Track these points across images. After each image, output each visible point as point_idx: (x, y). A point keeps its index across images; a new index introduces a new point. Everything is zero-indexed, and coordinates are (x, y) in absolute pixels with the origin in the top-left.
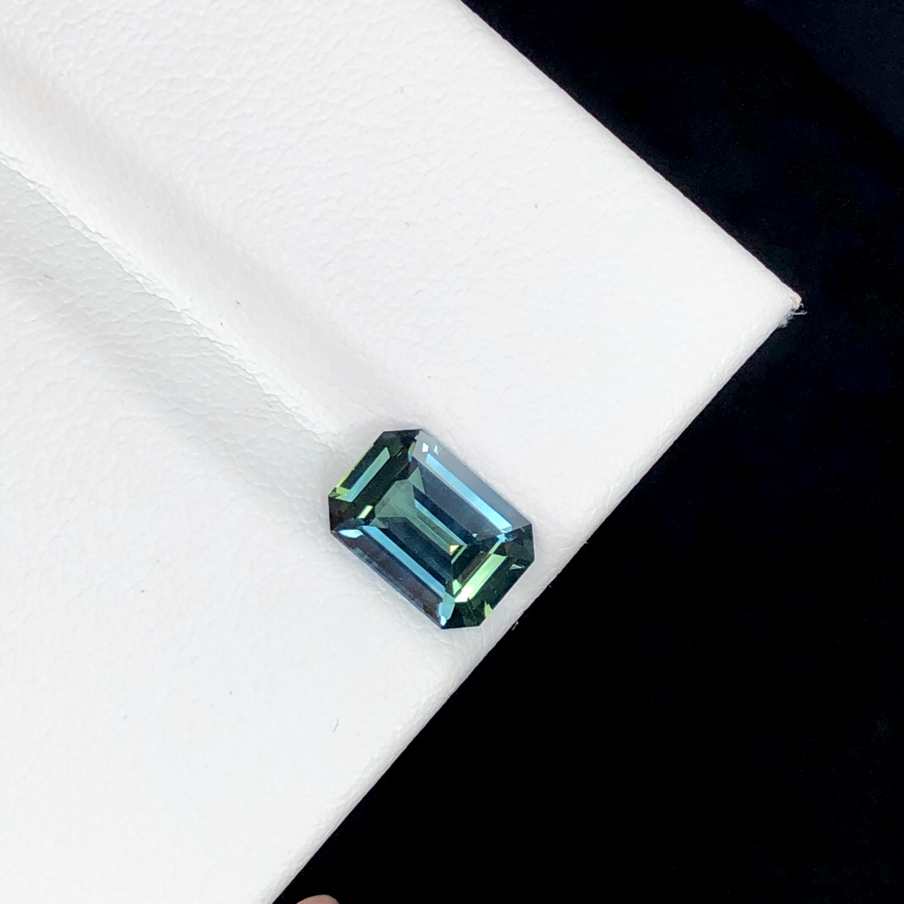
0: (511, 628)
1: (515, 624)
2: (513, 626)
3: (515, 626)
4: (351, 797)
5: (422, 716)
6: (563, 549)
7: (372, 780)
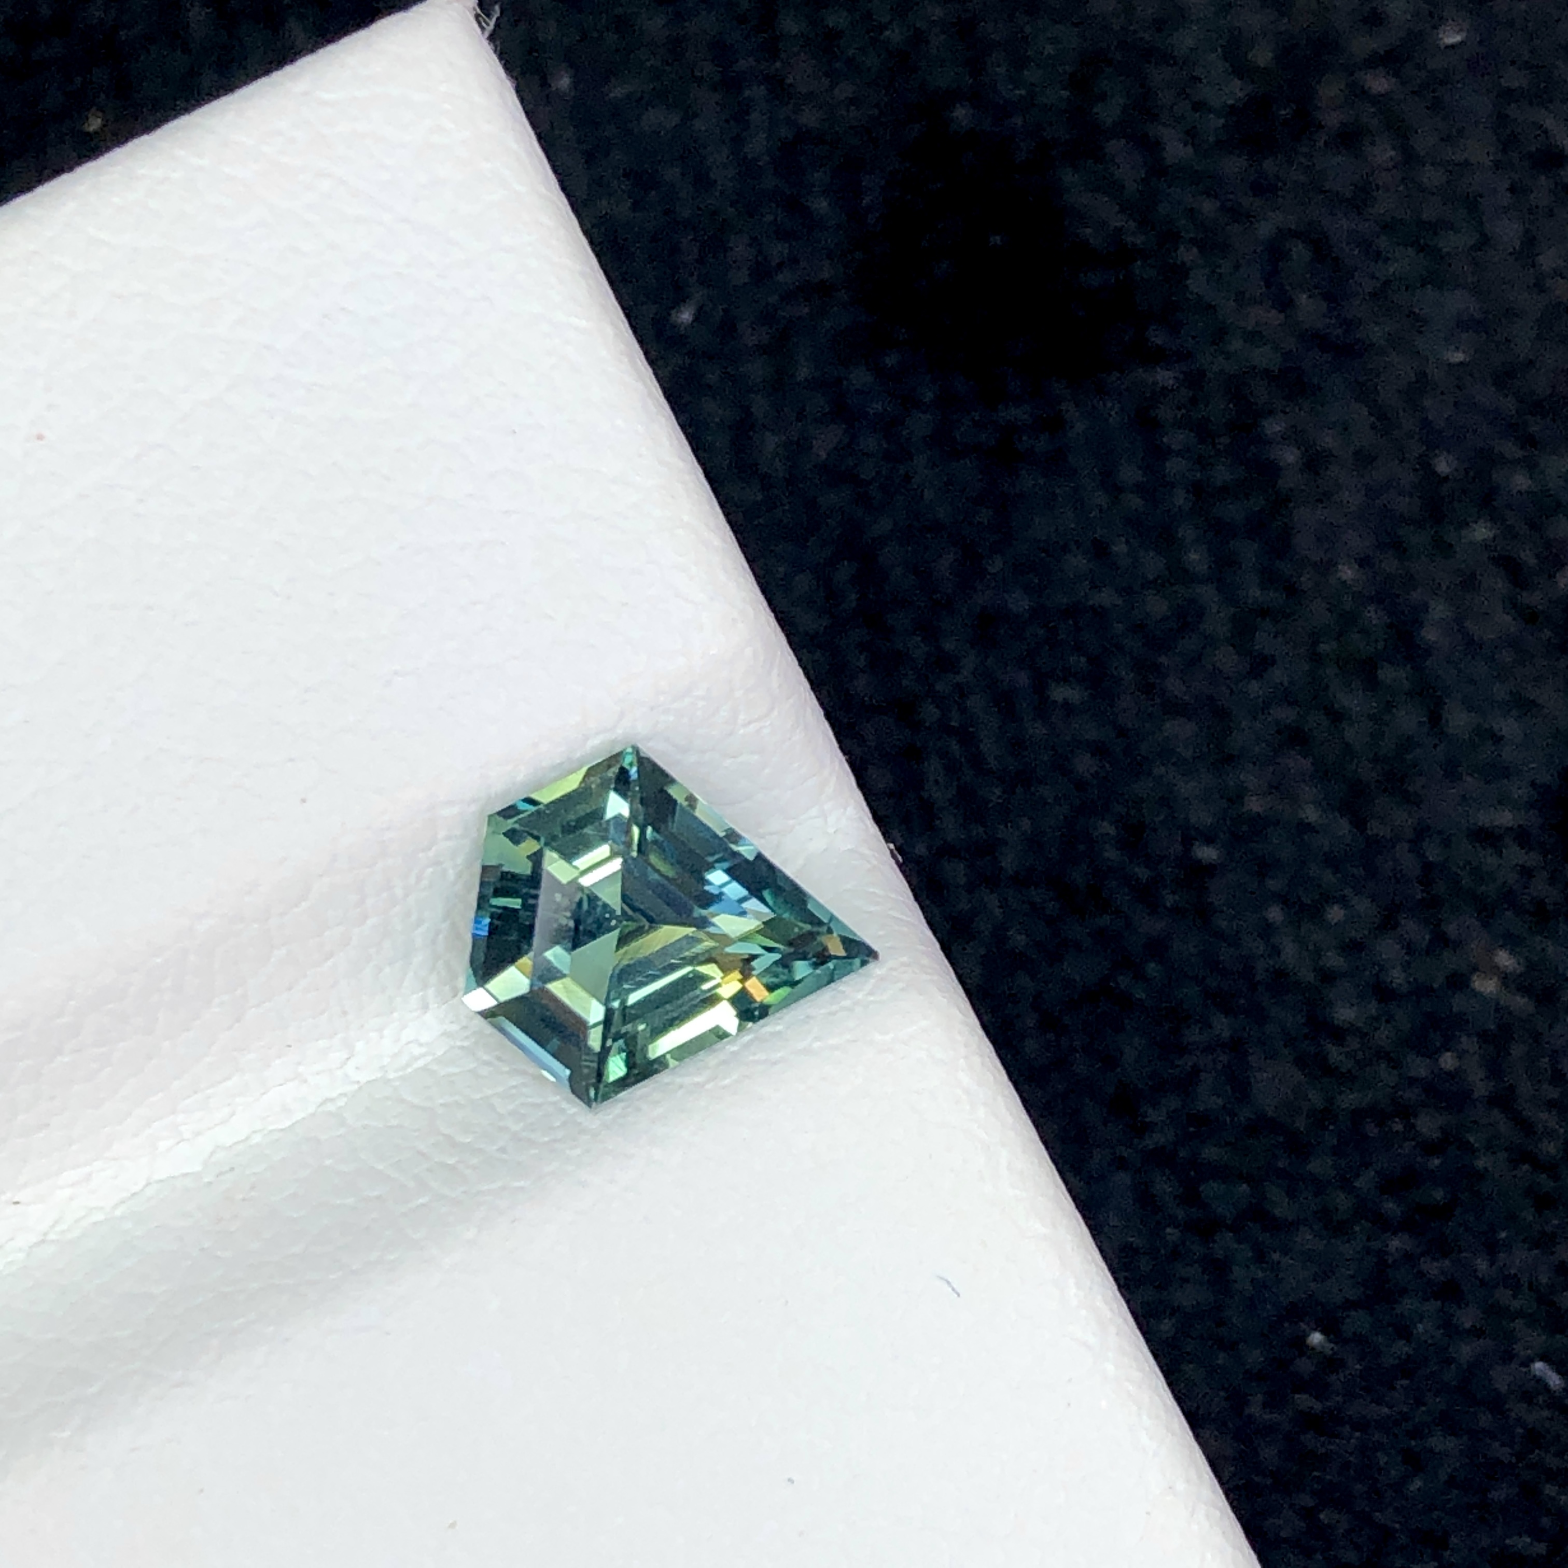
0: (897, 862)
1: (891, 851)
2: (893, 856)
3: (896, 852)
4: (1109, 1314)
5: (1000, 1098)
6: (775, 672)
7: (1090, 1258)
